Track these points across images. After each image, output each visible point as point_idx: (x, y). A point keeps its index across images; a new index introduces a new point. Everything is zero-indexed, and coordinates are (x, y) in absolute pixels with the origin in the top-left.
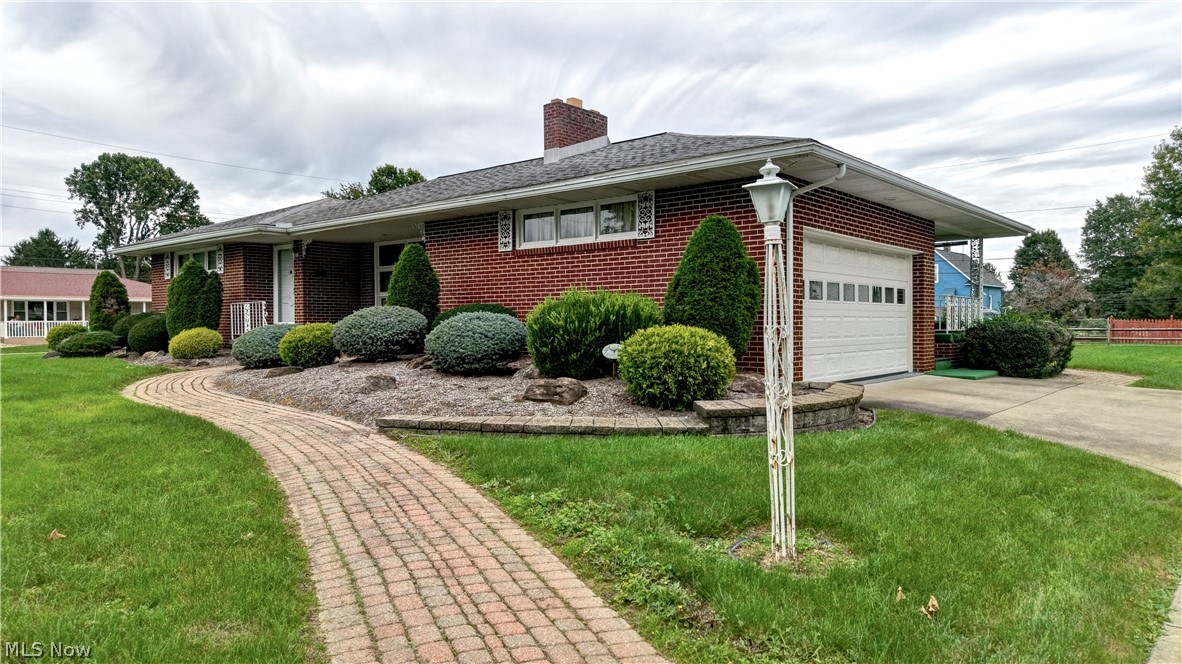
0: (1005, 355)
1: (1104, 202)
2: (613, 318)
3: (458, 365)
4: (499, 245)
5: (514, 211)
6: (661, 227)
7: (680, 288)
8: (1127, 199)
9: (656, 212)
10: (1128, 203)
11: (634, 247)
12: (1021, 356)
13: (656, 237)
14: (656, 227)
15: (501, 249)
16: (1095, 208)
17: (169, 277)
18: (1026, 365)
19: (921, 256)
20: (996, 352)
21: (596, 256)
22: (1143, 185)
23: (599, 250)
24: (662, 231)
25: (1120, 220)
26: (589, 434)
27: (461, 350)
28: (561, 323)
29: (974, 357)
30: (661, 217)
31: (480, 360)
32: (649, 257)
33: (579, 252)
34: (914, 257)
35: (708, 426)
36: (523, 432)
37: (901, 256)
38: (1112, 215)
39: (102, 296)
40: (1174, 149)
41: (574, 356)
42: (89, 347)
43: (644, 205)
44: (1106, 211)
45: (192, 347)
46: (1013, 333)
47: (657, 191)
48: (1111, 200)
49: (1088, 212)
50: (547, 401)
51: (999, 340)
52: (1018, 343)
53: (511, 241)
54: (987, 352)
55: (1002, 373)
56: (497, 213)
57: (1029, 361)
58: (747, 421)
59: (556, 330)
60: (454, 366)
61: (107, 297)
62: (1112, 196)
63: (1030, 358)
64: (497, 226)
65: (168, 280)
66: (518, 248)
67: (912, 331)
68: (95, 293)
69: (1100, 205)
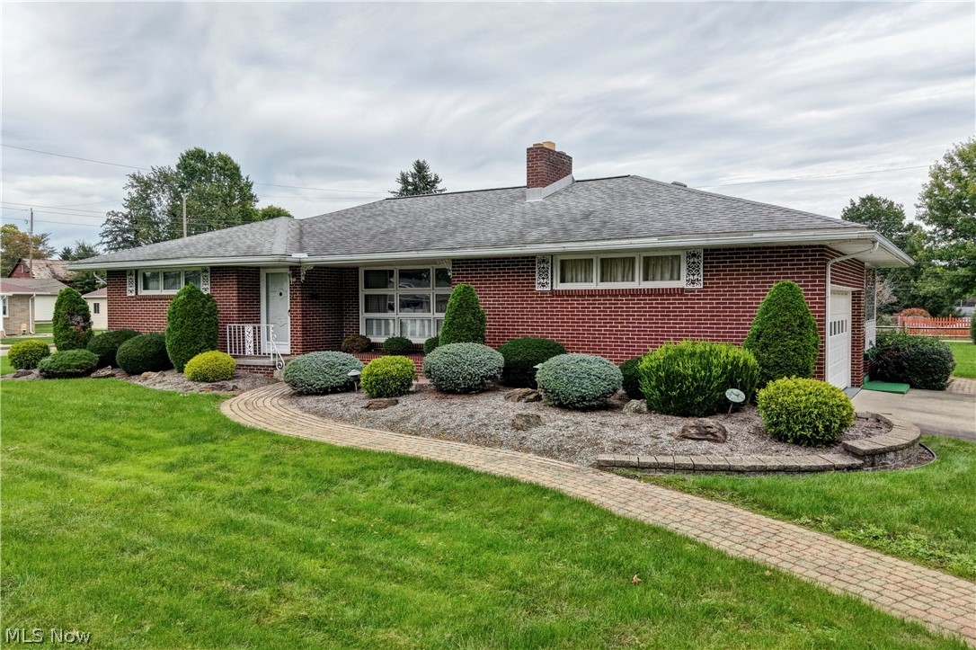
0: (918, 372)
1: (857, 202)
2: (730, 367)
3: (578, 402)
4: (537, 285)
5: (552, 256)
6: (709, 279)
7: (761, 339)
8: (876, 199)
9: (704, 267)
10: (877, 203)
11: (682, 295)
12: (930, 373)
13: (704, 287)
14: (704, 279)
15: (538, 288)
16: (850, 207)
17: (133, 294)
18: (934, 380)
19: (859, 293)
20: (909, 370)
21: (641, 300)
22: (919, 199)
23: (644, 295)
24: (710, 283)
25: (870, 218)
26: (781, 471)
27: (583, 391)
28: (690, 372)
29: (889, 373)
30: (708, 271)
31: (596, 399)
32: (696, 303)
33: (623, 295)
34: (853, 293)
35: (862, 462)
36: (729, 470)
37: (846, 293)
38: (863, 214)
39: (69, 314)
40: (945, 169)
41: (700, 399)
42: (77, 367)
43: (692, 261)
44: (858, 210)
45: (213, 371)
46: (923, 354)
47: (705, 250)
48: (863, 200)
49: (844, 210)
50: (704, 439)
51: (913, 360)
52: (929, 362)
53: (549, 282)
54: (900, 368)
55: (913, 386)
56: (535, 257)
57: (936, 377)
58: (885, 456)
59: (685, 377)
60: (574, 403)
61: (73, 315)
62: (864, 196)
63: (936, 374)
64: (534, 268)
65: (132, 297)
66: (554, 288)
67: (850, 354)
68: (61, 310)
69: (854, 204)
